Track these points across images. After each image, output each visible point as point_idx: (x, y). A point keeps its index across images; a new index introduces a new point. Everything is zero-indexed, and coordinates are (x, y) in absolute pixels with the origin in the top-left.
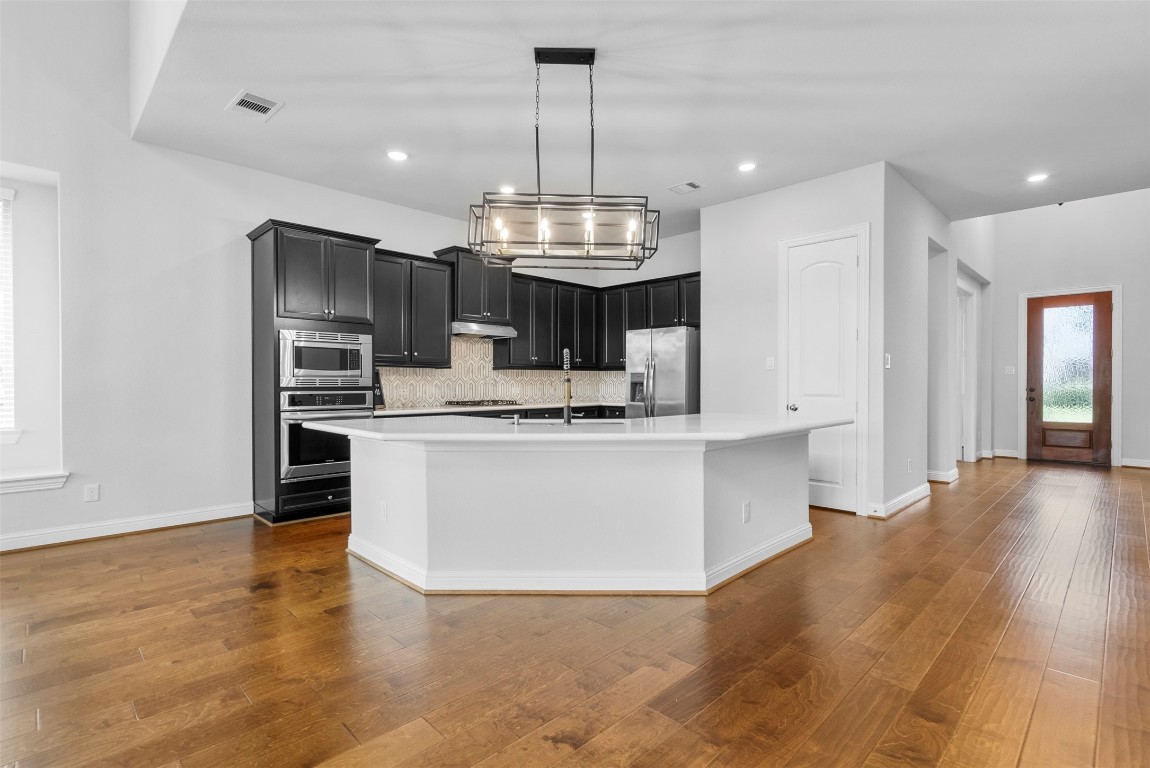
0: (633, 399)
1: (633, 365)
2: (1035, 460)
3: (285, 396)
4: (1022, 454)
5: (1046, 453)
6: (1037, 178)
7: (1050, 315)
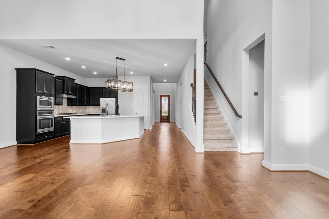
0: (102, 113)
1: (102, 105)
2: (161, 122)
3: (38, 112)
4: (159, 121)
5: (162, 121)
6: (165, 80)
7: (163, 98)
